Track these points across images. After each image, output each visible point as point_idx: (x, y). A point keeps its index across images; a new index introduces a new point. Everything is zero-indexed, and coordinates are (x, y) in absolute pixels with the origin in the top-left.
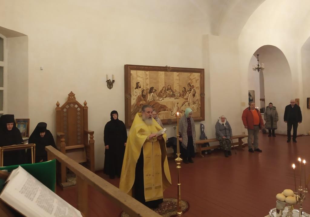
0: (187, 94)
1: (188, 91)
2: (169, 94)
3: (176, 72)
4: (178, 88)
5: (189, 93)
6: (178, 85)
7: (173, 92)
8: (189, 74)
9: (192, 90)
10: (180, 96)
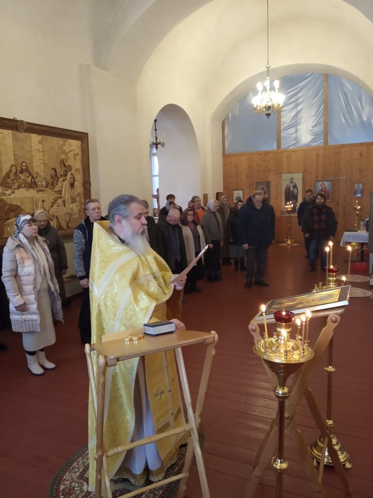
0: (60, 184)
1: (62, 176)
2: (25, 182)
3: (36, 135)
4: (43, 170)
5: (64, 180)
6: (41, 163)
7: (33, 177)
8: (62, 142)
9: (69, 175)
10: (47, 186)
